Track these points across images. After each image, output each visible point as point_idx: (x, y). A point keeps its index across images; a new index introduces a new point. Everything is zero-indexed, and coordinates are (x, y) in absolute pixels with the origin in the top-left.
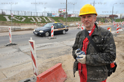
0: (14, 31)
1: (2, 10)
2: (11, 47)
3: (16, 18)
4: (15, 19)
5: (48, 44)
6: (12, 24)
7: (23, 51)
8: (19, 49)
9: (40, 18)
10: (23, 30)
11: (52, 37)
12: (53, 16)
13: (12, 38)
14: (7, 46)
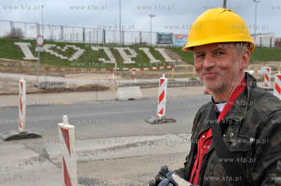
0: (41, 93)
1: (12, 23)
2: (19, 145)
3: (54, 49)
4: (52, 52)
5: (143, 139)
6: (38, 69)
7: (56, 159)
8: (44, 150)
9: (132, 51)
10: (70, 90)
11: (160, 116)
12: (176, 43)
13: (27, 115)
14: (9, 139)
